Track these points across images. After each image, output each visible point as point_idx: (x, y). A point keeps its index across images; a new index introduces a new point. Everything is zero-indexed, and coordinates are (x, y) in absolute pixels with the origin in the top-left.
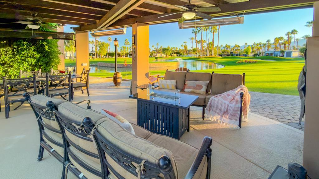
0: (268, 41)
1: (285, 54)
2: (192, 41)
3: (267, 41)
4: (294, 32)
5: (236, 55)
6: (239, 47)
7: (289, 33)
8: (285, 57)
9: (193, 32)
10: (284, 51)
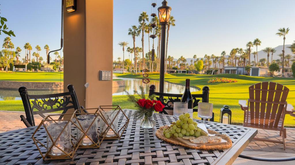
0: (224, 53)
1: (251, 71)
2: (123, 48)
3: (222, 54)
4: (257, 42)
5: (183, 72)
6: (184, 60)
7: (250, 43)
8: (251, 76)
9: (129, 34)
10: (249, 68)
